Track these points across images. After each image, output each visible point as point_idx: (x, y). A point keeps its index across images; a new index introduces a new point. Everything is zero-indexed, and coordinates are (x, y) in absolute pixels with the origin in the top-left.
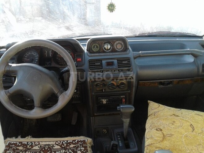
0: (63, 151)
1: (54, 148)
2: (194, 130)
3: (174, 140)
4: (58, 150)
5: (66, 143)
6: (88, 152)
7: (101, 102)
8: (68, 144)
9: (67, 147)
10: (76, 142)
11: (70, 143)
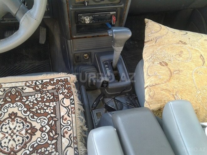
0: (38, 96)
1: (24, 91)
2: (204, 63)
3: (183, 78)
4: (31, 94)
5: (41, 84)
6: (73, 94)
7: (83, 20)
8: (44, 84)
9: (44, 90)
10: (55, 81)
11: (47, 84)
